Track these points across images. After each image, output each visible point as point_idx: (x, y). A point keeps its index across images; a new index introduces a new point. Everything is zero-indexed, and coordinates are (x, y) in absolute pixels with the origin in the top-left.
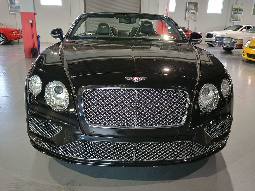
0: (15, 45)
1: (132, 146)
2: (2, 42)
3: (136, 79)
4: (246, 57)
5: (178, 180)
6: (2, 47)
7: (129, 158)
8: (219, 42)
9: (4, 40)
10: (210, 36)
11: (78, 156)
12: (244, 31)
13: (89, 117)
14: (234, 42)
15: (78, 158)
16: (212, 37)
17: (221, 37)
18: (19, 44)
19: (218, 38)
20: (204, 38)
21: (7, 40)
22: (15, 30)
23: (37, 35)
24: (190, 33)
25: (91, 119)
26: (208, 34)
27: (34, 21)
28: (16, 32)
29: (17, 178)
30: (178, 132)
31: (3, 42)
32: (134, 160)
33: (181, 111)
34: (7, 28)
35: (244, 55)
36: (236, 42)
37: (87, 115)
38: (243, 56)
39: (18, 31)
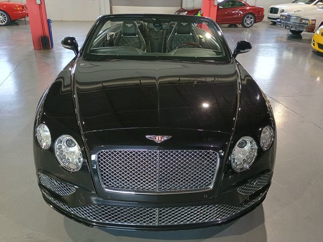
0: (21, 26)
1: (154, 211)
2: (4, 22)
3: (158, 139)
4: (316, 48)
5: (207, 239)
6: (5, 28)
7: (151, 222)
8: (285, 22)
9: (6, 19)
10: (274, 11)
11: (95, 218)
12: (320, 5)
13: (105, 180)
14: (303, 23)
15: (95, 221)
16: (277, 13)
17: (288, 15)
18: (26, 24)
19: (285, 16)
20: (267, 14)
21: (11, 19)
22: (20, 6)
23: (48, 18)
24: (248, 8)
25: (108, 182)
26: (272, 8)
27: (42, 2)
28: (21, 8)
29: (30, 236)
30: (206, 196)
31: (6, 22)
32: (157, 224)
33: (210, 173)
34: (9, 3)
35: (314, 44)
36: (307, 24)
37: (103, 178)
38: (313, 46)
39: (23, 7)
